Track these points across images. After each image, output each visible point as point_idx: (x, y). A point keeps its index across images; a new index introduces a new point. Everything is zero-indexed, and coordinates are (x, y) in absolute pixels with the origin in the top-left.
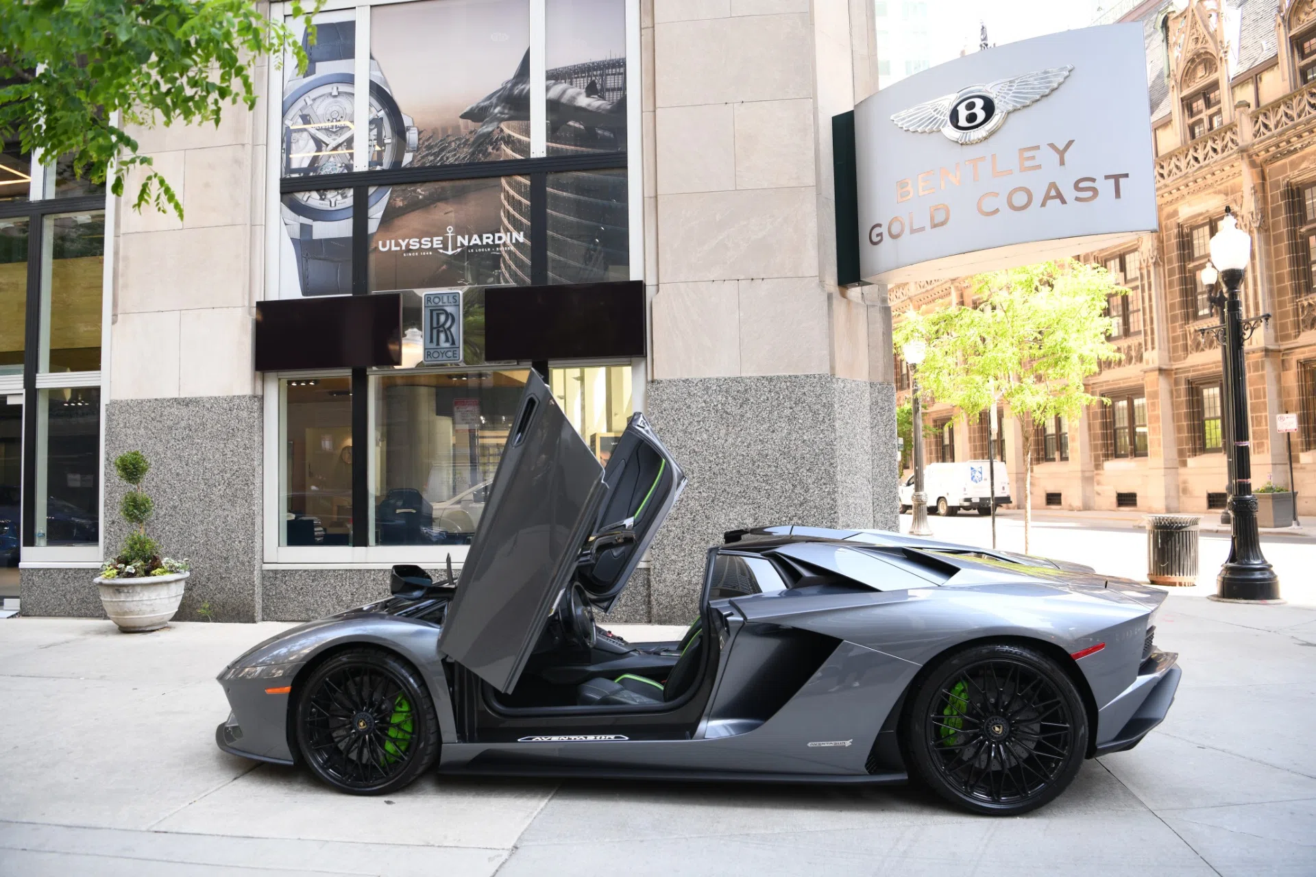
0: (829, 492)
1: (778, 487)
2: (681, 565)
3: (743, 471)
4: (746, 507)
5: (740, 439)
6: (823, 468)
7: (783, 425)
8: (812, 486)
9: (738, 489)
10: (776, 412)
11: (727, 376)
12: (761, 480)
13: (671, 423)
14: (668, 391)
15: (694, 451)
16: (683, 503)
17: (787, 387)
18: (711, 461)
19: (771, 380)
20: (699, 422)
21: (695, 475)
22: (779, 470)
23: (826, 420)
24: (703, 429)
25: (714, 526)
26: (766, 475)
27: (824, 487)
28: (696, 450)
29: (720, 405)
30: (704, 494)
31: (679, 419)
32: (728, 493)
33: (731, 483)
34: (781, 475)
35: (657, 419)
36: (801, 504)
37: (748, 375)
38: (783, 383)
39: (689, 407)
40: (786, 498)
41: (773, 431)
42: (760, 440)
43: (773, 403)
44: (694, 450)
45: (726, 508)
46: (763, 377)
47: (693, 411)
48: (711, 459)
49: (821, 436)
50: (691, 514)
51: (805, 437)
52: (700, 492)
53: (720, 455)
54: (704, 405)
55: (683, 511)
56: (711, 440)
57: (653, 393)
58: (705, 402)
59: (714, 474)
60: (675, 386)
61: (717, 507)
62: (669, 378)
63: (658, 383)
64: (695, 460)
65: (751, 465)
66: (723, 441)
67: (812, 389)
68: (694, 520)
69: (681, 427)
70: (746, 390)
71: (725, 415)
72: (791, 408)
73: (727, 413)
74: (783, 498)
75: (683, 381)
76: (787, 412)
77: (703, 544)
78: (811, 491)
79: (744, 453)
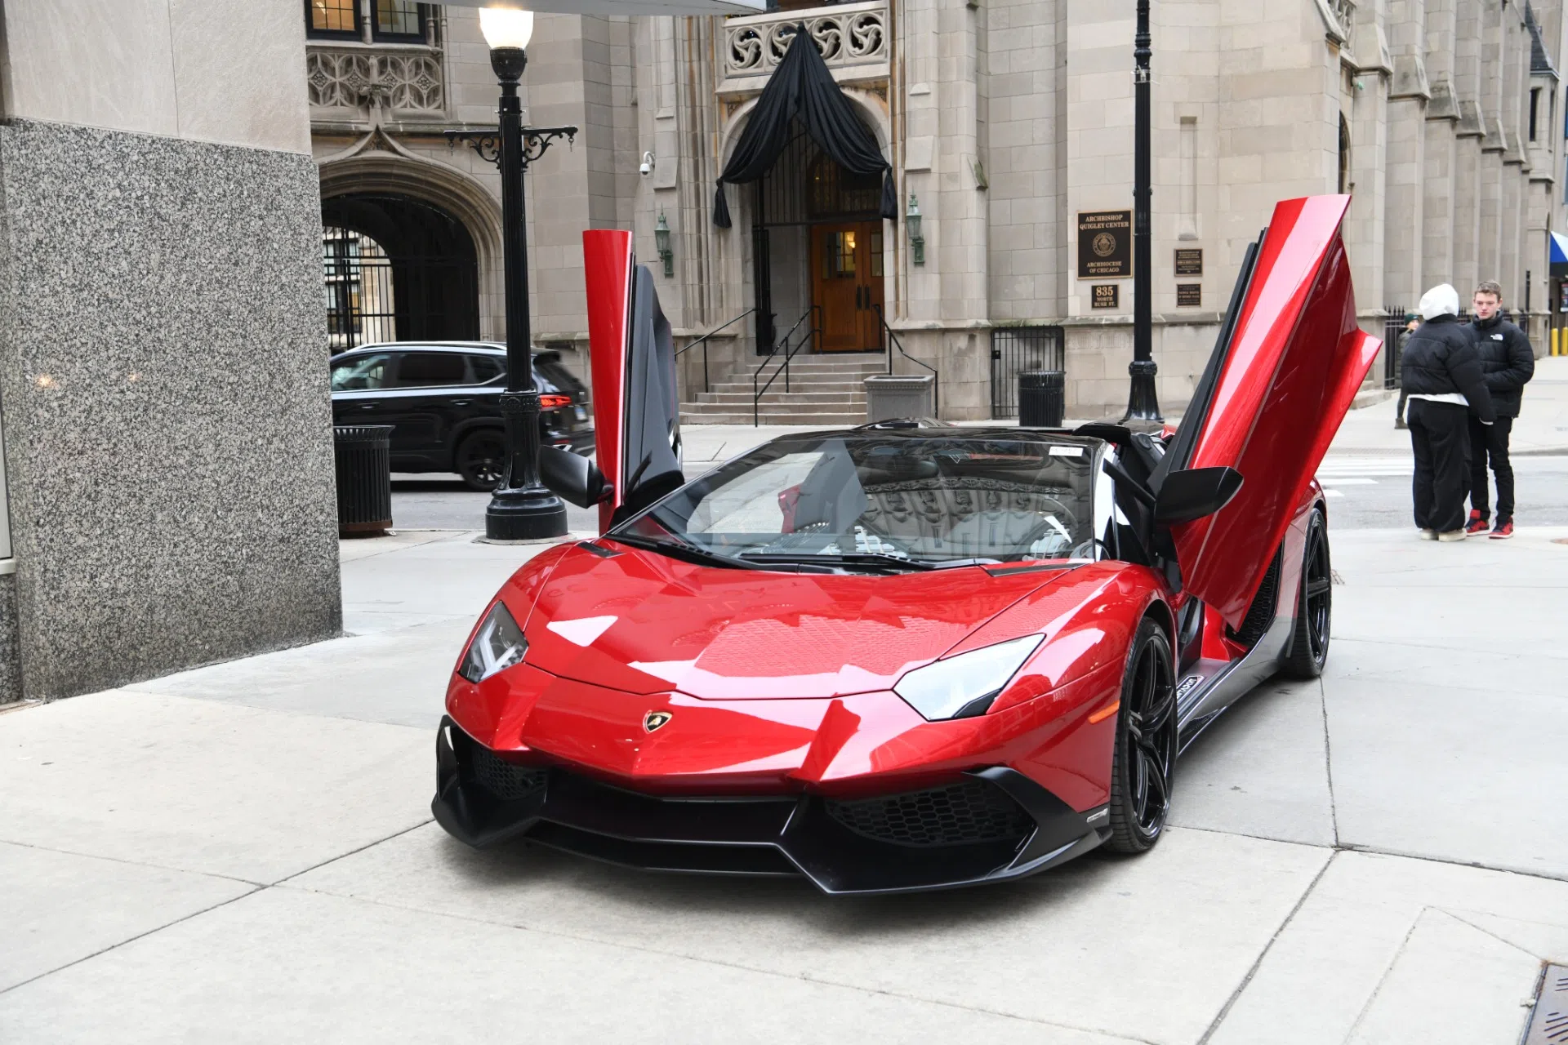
0: (319, 386)
1: (248, 378)
2: (95, 555)
3: (193, 345)
4: (200, 420)
5: (184, 277)
6: (310, 341)
7: (250, 252)
8: (296, 375)
9: (188, 383)
10: (239, 224)
11: (156, 134)
12: (222, 364)
13: (59, 230)
14: (48, 152)
15: (108, 300)
16: (93, 416)
17: (254, 173)
18: (138, 323)
19: (227, 153)
20: (111, 231)
21: (111, 353)
22: (248, 343)
23: (311, 248)
24: (119, 250)
25: (151, 465)
26: (229, 354)
27: (313, 377)
28: (111, 295)
29: (146, 197)
30: (131, 396)
31: (74, 222)
32: (171, 392)
33: (174, 368)
34: (251, 354)
35: (30, 216)
36: (283, 412)
37: (193, 138)
38: (247, 165)
39: (90, 195)
40: (261, 400)
41: (236, 264)
42: (218, 281)
43: (234, 205)
44: (106, 296)
45: (169, 423)
46: (216, 147)
47: (99, 206)
48: (138, 317)
49: (306, 278)
50: (109, 440)
51: (284, 279)
52: (122, 392)
53: (153, 310)
54: (118, 193)
55: (93, 435)
56: (136, 274)
57: (16, 152)
58: (119, 186)
59: (145, 350)
60: (62, 141)
61: (152, 424)
62: (47, 119)
63: (26, 129)
64: (110, 320)
65: (204, 333)
66: (157, 279)
67: (289, 182)
68: (114, 454)
69: (78, 240)
70: (189, 170)
71: (156, 222)
72: (261, 218)
73: (160, 217)
74: (256, 400)
75: (76, 132)
76: (256, 224)
77: (133, 504)
78: (296, 385)
79: (192, 307)
